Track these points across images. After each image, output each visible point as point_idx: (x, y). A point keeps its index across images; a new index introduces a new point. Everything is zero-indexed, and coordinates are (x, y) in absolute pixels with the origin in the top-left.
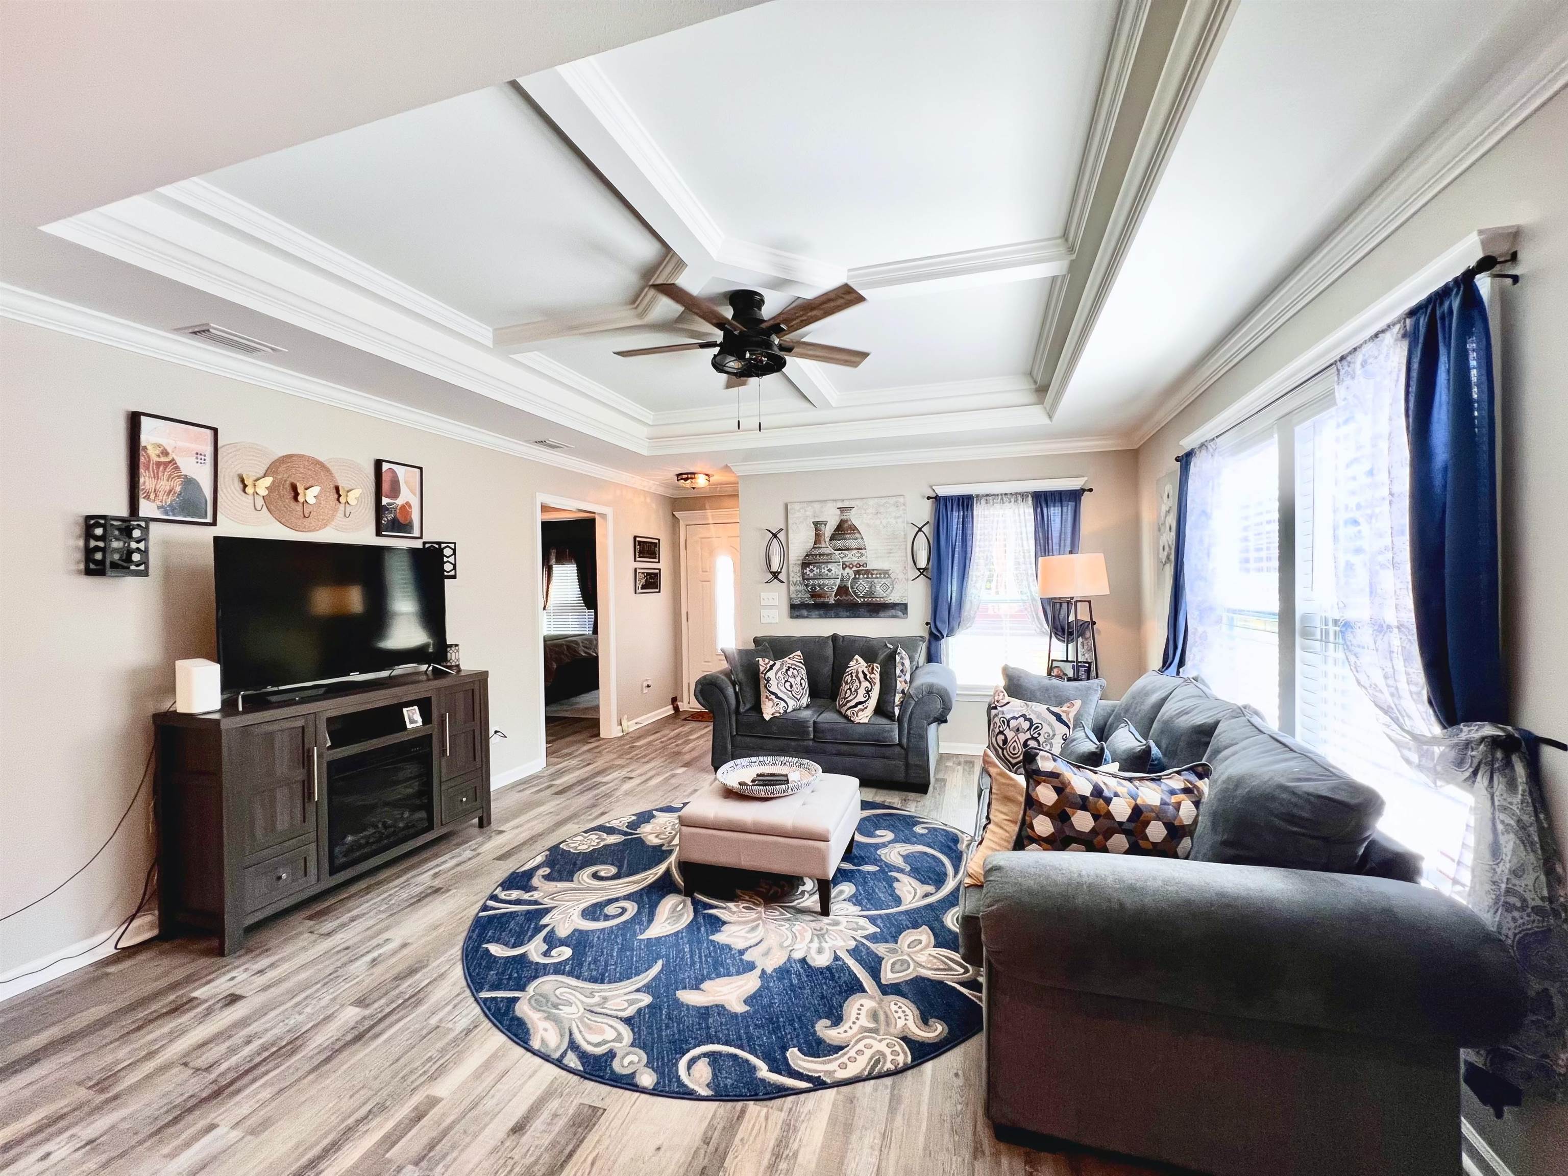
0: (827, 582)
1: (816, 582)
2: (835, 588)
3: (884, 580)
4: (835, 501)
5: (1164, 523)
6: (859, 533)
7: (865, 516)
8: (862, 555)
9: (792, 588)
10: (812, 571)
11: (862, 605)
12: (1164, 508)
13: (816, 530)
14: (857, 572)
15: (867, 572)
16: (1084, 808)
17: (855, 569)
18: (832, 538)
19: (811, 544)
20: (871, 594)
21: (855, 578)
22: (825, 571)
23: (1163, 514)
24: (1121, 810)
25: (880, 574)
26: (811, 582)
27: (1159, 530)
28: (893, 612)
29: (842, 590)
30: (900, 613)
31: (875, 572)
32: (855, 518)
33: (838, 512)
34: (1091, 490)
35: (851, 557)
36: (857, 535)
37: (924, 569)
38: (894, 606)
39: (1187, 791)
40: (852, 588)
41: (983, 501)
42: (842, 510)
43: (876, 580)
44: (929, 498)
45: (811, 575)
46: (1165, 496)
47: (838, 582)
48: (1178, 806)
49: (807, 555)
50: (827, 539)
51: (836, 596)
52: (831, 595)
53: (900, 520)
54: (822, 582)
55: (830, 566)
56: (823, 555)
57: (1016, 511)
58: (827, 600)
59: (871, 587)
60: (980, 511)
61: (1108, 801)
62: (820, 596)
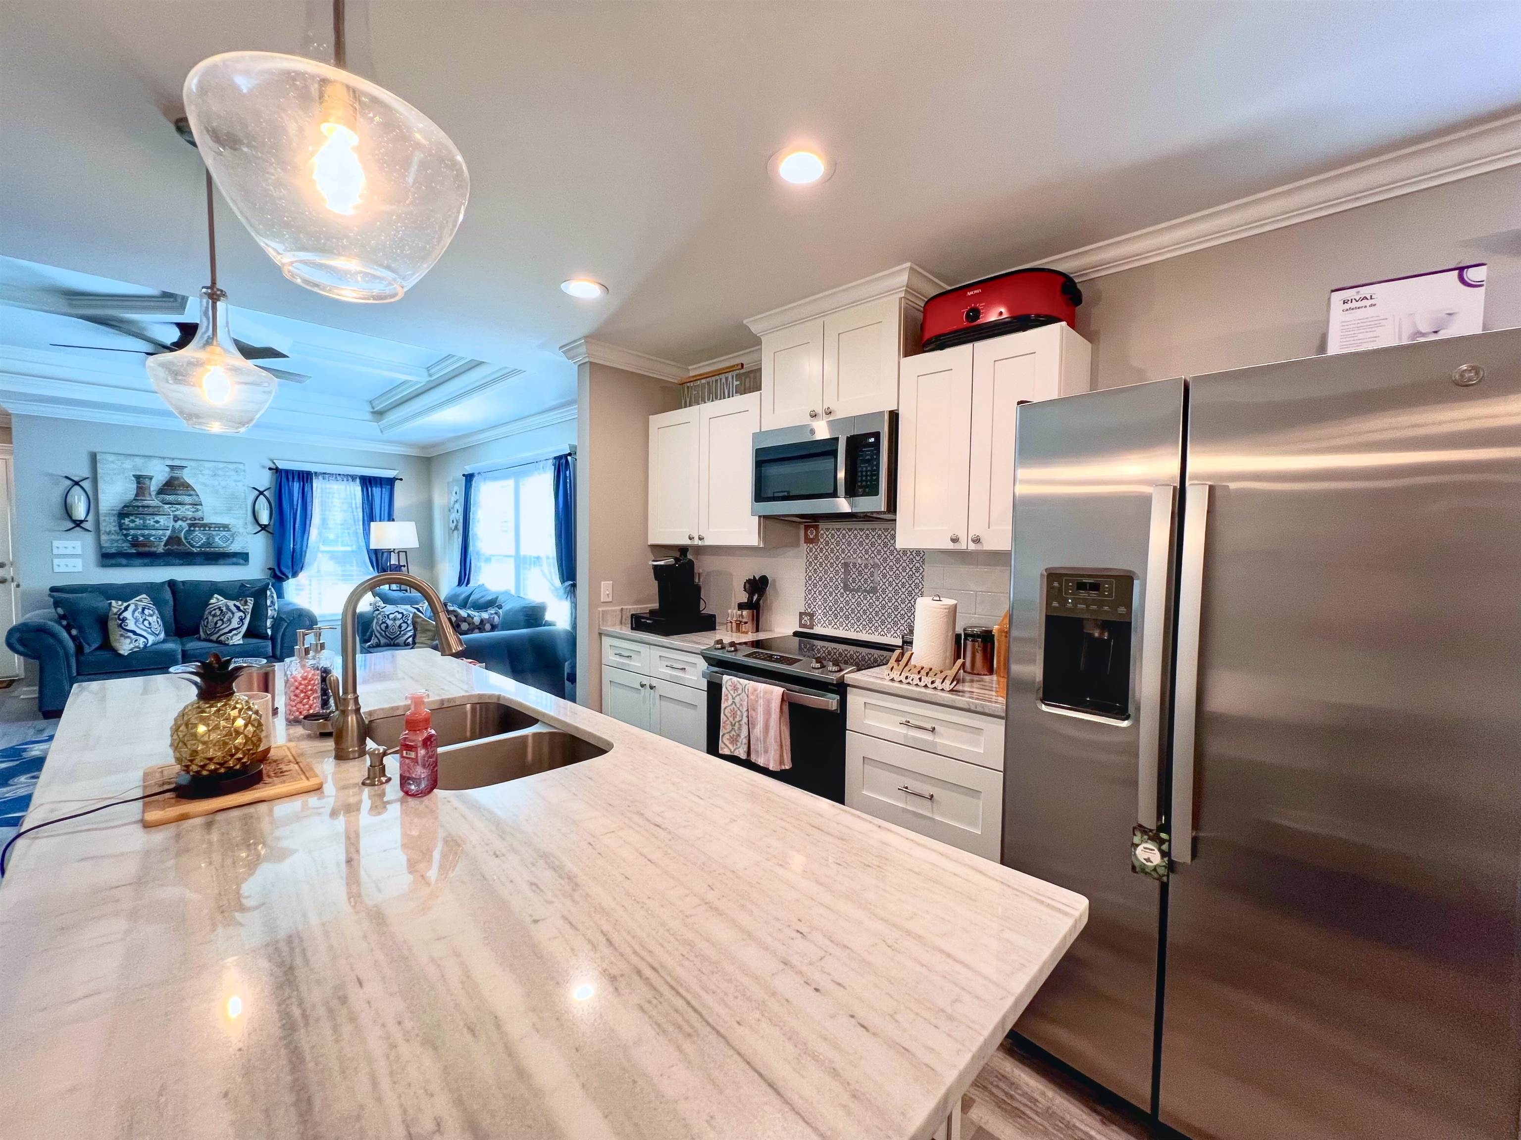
0: (154, 532)
1: (139, 532)
2: (165, 539)
3: (224, 533)
4: (164, 458)
5: (453, 508)
6: (194, 490)
7: (200, 476)
8: (197, 510)
9: (104, 537)
10: (133, 521)
11: (198, 554)
12: (453, 499)
13: (138, 483)
14: (190, 525)
15: (204, 526)
16: (465, 621)
17: (189, 522)
18: (160, 492)
19: (131, 495)
20: (208, 544)
21: (189, 530)
22: (151, 522)
23: (452, 503)
24: (477, 620)
25: (219, 527)
26: (132, 532)
27: (450, 511)
28: (235, 560)
29: (174, 539)
30: (242, 561)
31: (213, 526)
32: (187, 476)
33: (168, 469)
34: (401, 479)
35: (186, 511)
36: (192, 492)
37: (266, 526)
38: (235, 555)
39: (496, 613)
40: (186, 538)
41: (320, 477)
42: (172, 467)
43: (214, 533)
44: (270, 469)
45: (132, 525)
46: (454, 493)
47: (168, 533)
48: (494, 618)
49: (125, 506)
50: (153, 493)
51: (165, 545)
52: (159, 545)
53: (240, 484)
54: (147, 532)
55: (157, 518)
56: (148, 507)
57: (348, 487)
58: (153, 549)
59: (208, 539)
60: (317, 484)
61: (473, 618)
62: (144, 545)
